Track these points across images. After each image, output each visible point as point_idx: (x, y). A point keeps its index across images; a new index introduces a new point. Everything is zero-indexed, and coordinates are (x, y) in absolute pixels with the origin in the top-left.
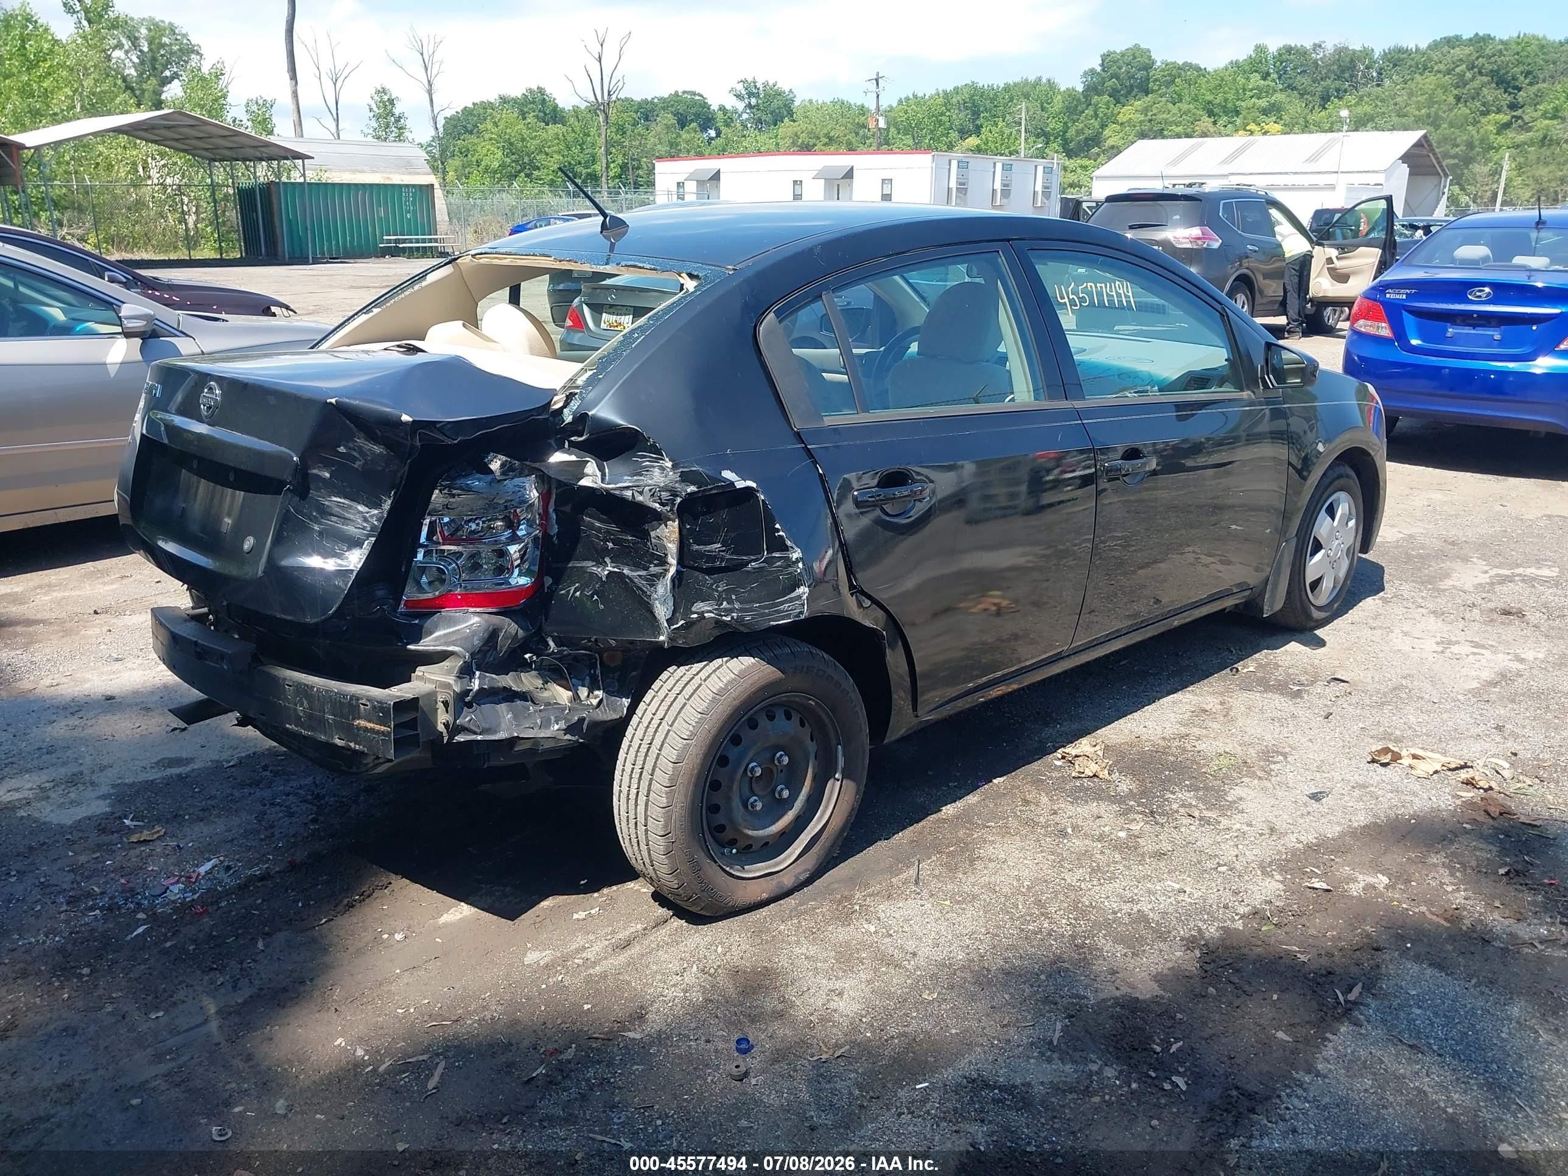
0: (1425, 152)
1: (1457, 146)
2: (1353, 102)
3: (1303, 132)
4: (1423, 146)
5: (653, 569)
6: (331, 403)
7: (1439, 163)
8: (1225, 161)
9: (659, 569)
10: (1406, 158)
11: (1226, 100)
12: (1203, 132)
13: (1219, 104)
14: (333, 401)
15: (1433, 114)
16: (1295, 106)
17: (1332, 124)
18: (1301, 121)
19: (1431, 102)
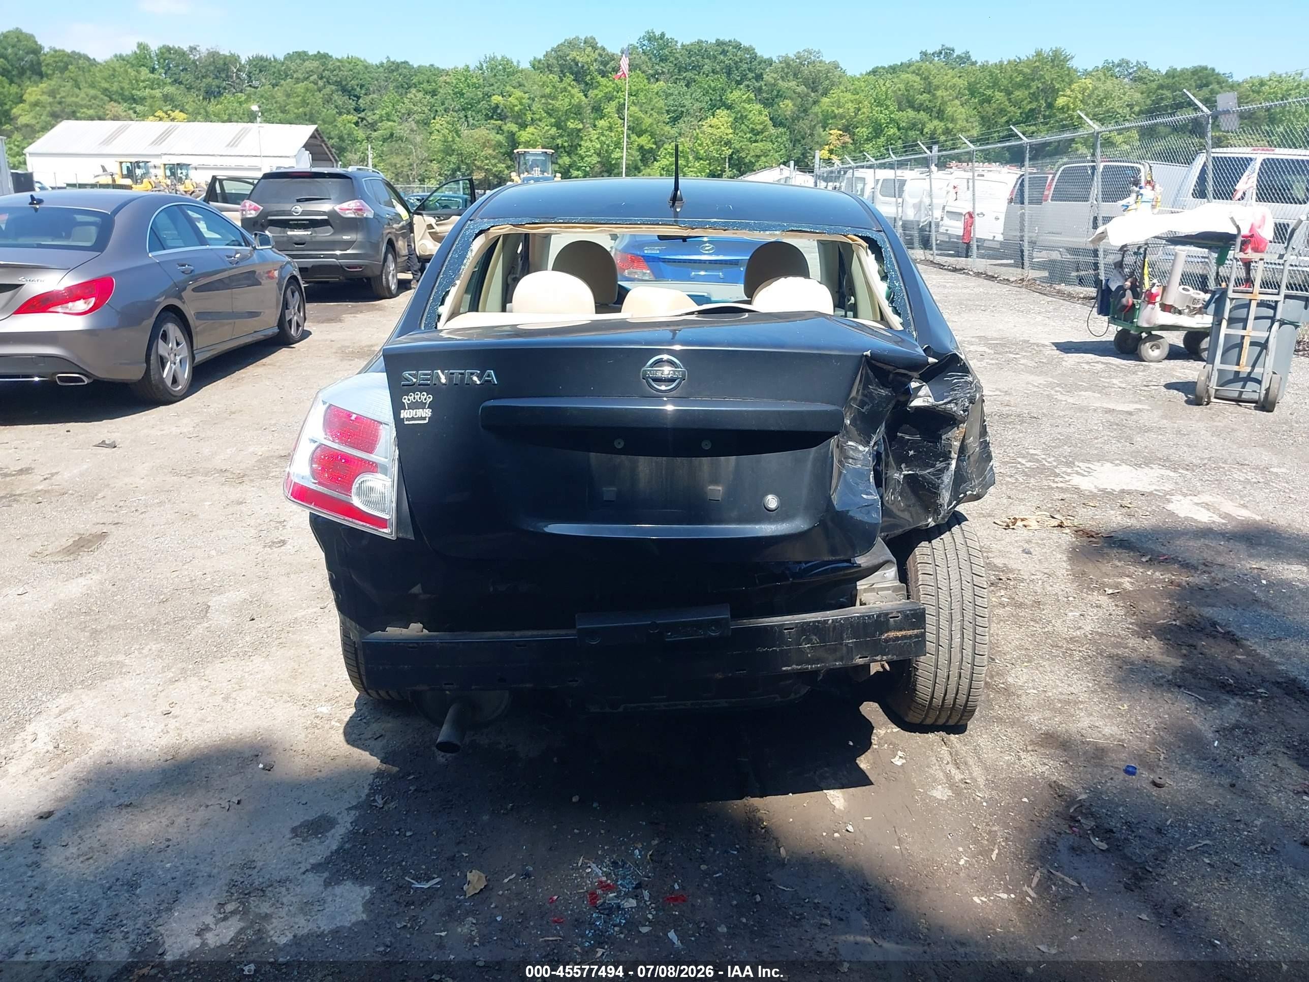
0: (319, 143)
1: (332, 138)
2: (243, 99)
3: (206, 121)
4: (316, 137)
5: (939, 465)
6: (866, 356)
7: (330, 151)
8: (155, 142)
9: (943, 465)
10: (307, 146)
11: (122, 89)
12: (115, 116)
13: (117, 92)
14: (868, 353)
15: (308, 113)
16: (191, 100)
17: (229, 115)
18: (202, 111)
19: (304, 103)
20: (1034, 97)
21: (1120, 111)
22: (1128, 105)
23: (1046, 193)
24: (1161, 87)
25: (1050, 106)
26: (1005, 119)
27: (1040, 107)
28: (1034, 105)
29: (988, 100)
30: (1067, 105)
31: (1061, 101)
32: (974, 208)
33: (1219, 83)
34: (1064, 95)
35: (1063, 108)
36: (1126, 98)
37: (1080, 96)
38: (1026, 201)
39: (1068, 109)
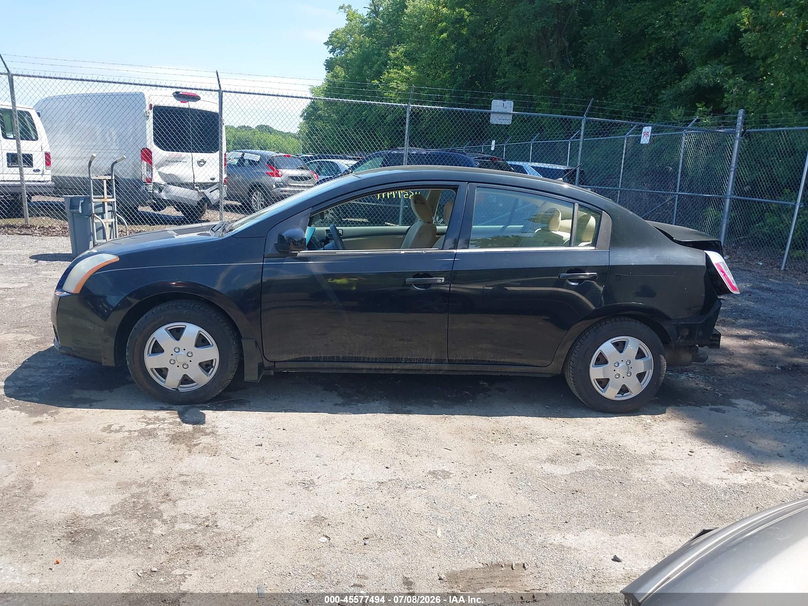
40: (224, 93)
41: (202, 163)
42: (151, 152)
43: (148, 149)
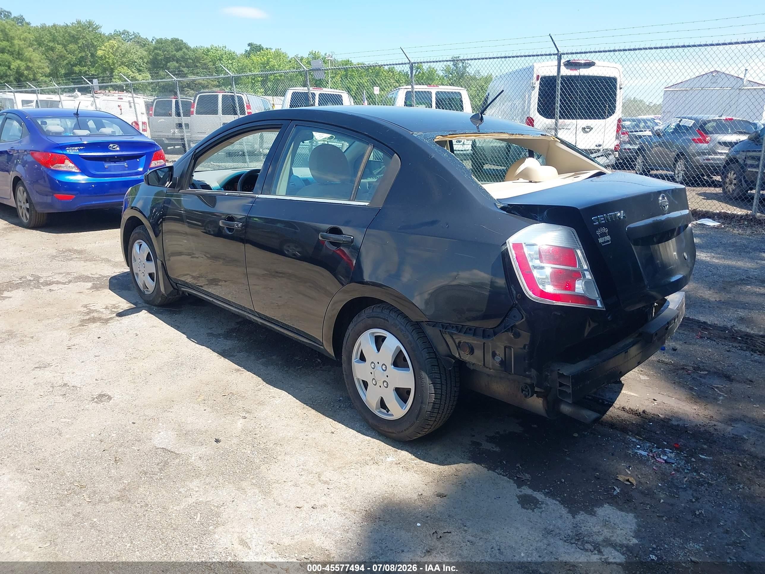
20: (82, 49)
21: (137, 61)
22: (140, 58)
23: (192, 110)
24: (155, 48)
25: (93, 55)
26: (66, 62)
27: (87, 55)
28: (83, 54)
29: (52, 49)
30: (104, 55)
31: (100, 53)
32: (137, 119)
33: (186, 48)
34: (100, 49)
35: (102, 57)
36: (139, 54)
37: (111, 51)
38: (182, 115)
39: (105, 57)
40: (562, 56)
41: (588, 130)
42: (533, 121)
43: (531, 118)
